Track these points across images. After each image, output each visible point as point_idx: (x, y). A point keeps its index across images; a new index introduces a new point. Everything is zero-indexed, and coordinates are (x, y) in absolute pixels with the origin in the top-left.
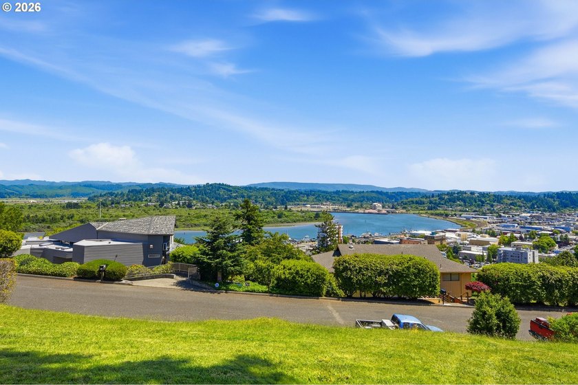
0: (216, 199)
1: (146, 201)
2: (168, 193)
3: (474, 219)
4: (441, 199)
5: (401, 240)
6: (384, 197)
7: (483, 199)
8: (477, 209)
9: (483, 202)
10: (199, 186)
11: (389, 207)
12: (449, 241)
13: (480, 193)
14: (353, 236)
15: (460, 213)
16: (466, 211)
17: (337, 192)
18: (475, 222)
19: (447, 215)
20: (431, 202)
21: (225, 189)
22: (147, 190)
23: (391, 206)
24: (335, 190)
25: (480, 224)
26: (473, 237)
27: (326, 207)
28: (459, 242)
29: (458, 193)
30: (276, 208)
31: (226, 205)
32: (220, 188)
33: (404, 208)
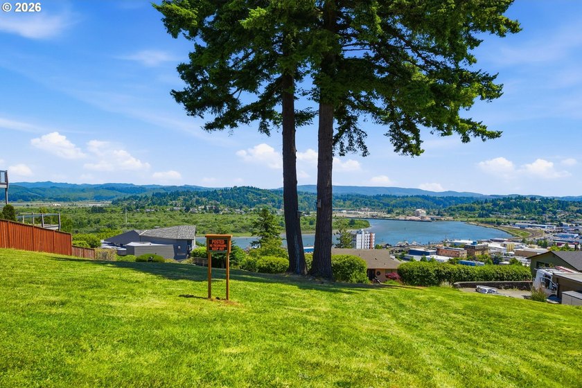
0: (245, 203)
1: (172, 205)
2: (194, 197)
3: (530, 228)
4: (495, 205)
5: (438, 249)
6: (430, 203)
7: (545, 206)
8: (536, 217)
9: (544, 209)
10: (226, 190)
11: (434, 213)
12: (492, 251)
13: (542, 199)
14: (388, 245)
15: (514, 221)
16: (523, 219)
17: (378, 197)
18: (530, 231)
19: (499, 224)
20: (483, 209)
21: (254, 193)
22: (172, 194)
23: (437, 212)
24: (375, 195)
25: (534, 234)
26: (521, 248)
27: (365, 213)
28: (503, 252)
29: (515, 199)
30: (308, 214)
31: (255, 210)
32: (248, 191)
33: (451, 215)
